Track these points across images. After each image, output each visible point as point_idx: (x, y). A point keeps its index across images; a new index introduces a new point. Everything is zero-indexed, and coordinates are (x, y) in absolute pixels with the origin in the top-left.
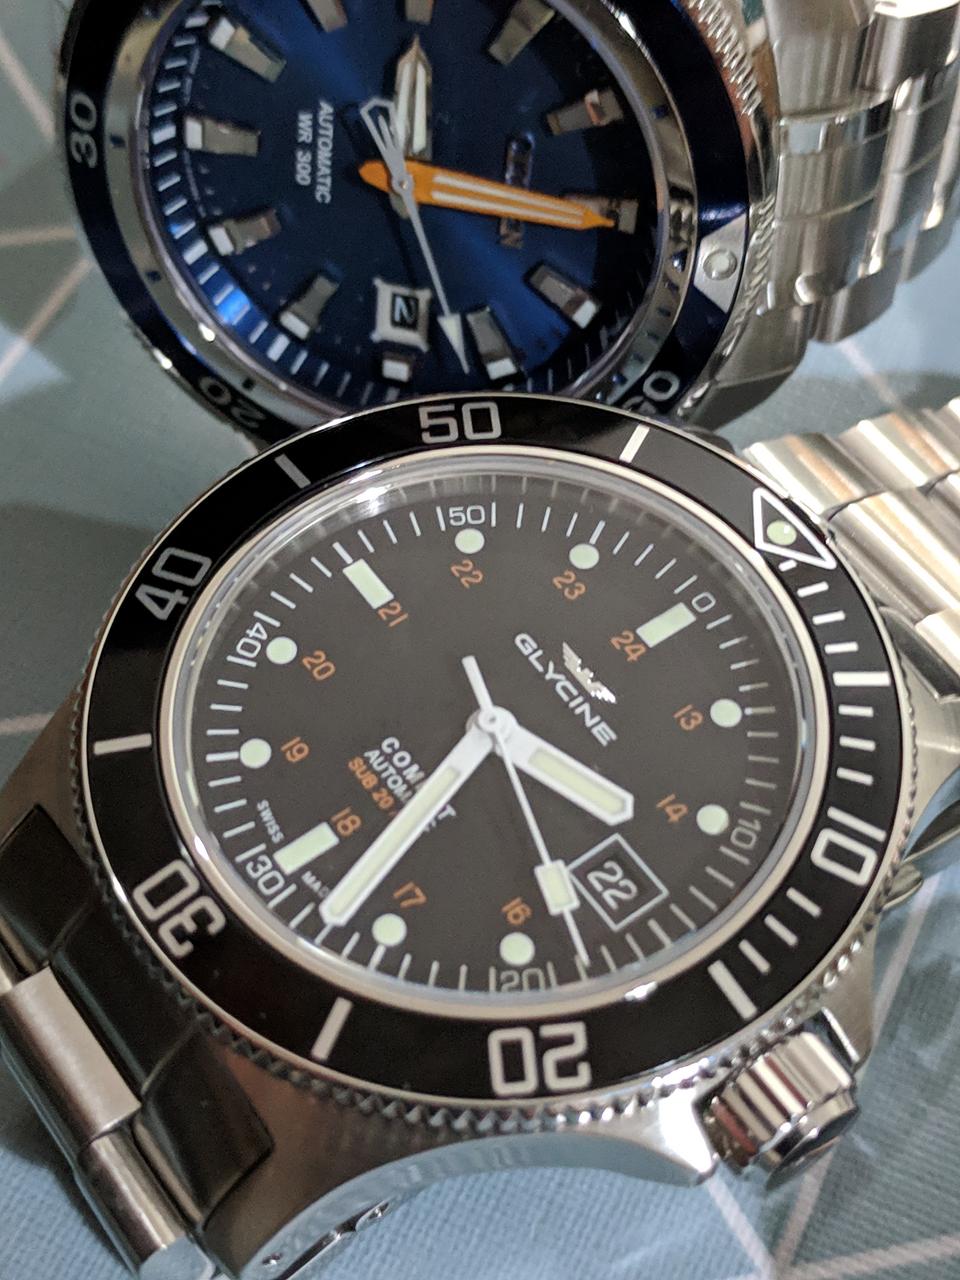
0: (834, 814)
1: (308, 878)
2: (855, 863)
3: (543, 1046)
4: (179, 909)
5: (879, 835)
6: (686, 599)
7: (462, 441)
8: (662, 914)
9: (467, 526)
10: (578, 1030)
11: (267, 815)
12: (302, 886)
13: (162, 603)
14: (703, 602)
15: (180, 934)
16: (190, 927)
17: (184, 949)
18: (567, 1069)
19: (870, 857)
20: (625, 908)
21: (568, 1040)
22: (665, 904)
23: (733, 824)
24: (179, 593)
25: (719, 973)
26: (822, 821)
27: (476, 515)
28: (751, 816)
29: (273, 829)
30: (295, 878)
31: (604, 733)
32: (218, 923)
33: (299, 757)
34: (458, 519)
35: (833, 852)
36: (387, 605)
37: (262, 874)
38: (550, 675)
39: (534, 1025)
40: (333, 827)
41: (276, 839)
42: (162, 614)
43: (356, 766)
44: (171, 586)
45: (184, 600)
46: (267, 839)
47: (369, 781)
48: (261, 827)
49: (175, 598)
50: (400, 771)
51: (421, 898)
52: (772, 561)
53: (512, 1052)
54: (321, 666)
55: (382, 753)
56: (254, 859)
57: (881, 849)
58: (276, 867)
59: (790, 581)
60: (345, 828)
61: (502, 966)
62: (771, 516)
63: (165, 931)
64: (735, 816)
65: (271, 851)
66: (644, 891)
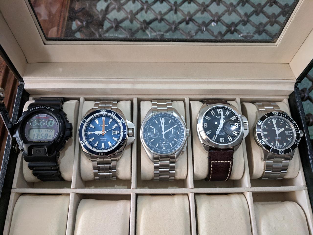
0: (292, 122)
4: (281, 152)
8: (291, 132)
14: (275, 119)
17: (283, 153)
20: (289, 134)
21: (297, 140)
28: (288, 125)
30: (280, 146)
32: (283, 151)
39: (295, 141)
42: (264, 143)
46: (277, 146)
49: (264, 142)
51: (284, 141)
52: (277, 115)
53: (296, 143)
54: (269, 138)
55: (275, 138)
57: (294, 122)
59: (279, 115)
62: (274, 113)
64: (287, 126)
66: (289, 132)
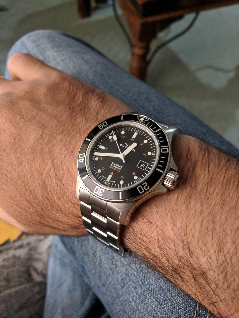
0: (161, 146)
2: (166, 150)
3: (143, 186)
4: (99, 191)
5: (167, 146)
6: (136, 131)
12: (111, 182)
14: (138, 131)
16: (101, 193)
18: (146, 187)
19: (167, 149)
21: (145, 184)
22: (149, 165)
23: (152, 153)
24: (83, 159)
25: (157, 169)
26: (161, 148)
27: (110, 134)
33: (104, 169)
34: (108, 135)
35: (163, 150)
36: (105, 149)
37: (106, 183)
38: (125, 147)
39: (141, 185)
40: (111, 175)
41: (106, 179)
42: (82, 162)
43: (110, 167)
46: (105, 179)
47: (112, 168)
48: (103, 178)
50: (115, 165)
51: (123, 177)
53: (140, 188)
54: (101, 158)
55: (112, 164)
56: (104, 182)
57: (168, 147)
58: (107, 182)
60: (112, 174)
61: (135, 180)
62: (140, 118)
63: (99, 194)
64: (152, 152)
66: (146, 165)
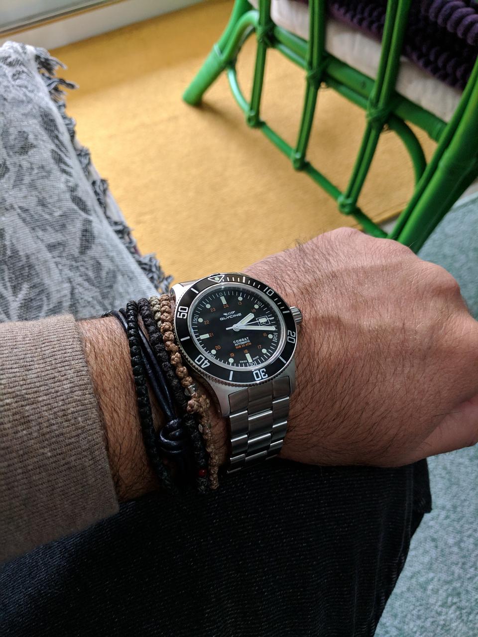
1: (254, 359)
3: (290, 335)
4: (261, 374)
6: (220, 296)
7: (187, 313)
9: (198, 320)
10: (289, 331)
11: (242, 362)
13: (206, 364)
14: (222, 294)
15: (264, 375)
16: (264, 374)
17: (267, 376)
18: (293, 334)
21: (290, 332)
25: (284, 312)
26: (265, 292)
28: (257, 302)
29: (245, 361)
30: (253, 361)
31: (240, 314)
32: (264, 370)
36: (209, 335)
38: (228, 318)
39: (287, 336)
40: (247, 353)
42: (209, 364)
43: (237, 348)
44: (203, 362)
45: (207, 360)
47: (240, 347)
49: (206, 362)
50: (239, 342)
51: (260, 345)
52: (221, 282)
53: (289, 339)
54: (218, 347)
59: (226, 281)
61: (273, 339)
62: (214, 279)
63: (263, 377)
65: (249, 363)
